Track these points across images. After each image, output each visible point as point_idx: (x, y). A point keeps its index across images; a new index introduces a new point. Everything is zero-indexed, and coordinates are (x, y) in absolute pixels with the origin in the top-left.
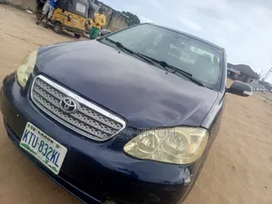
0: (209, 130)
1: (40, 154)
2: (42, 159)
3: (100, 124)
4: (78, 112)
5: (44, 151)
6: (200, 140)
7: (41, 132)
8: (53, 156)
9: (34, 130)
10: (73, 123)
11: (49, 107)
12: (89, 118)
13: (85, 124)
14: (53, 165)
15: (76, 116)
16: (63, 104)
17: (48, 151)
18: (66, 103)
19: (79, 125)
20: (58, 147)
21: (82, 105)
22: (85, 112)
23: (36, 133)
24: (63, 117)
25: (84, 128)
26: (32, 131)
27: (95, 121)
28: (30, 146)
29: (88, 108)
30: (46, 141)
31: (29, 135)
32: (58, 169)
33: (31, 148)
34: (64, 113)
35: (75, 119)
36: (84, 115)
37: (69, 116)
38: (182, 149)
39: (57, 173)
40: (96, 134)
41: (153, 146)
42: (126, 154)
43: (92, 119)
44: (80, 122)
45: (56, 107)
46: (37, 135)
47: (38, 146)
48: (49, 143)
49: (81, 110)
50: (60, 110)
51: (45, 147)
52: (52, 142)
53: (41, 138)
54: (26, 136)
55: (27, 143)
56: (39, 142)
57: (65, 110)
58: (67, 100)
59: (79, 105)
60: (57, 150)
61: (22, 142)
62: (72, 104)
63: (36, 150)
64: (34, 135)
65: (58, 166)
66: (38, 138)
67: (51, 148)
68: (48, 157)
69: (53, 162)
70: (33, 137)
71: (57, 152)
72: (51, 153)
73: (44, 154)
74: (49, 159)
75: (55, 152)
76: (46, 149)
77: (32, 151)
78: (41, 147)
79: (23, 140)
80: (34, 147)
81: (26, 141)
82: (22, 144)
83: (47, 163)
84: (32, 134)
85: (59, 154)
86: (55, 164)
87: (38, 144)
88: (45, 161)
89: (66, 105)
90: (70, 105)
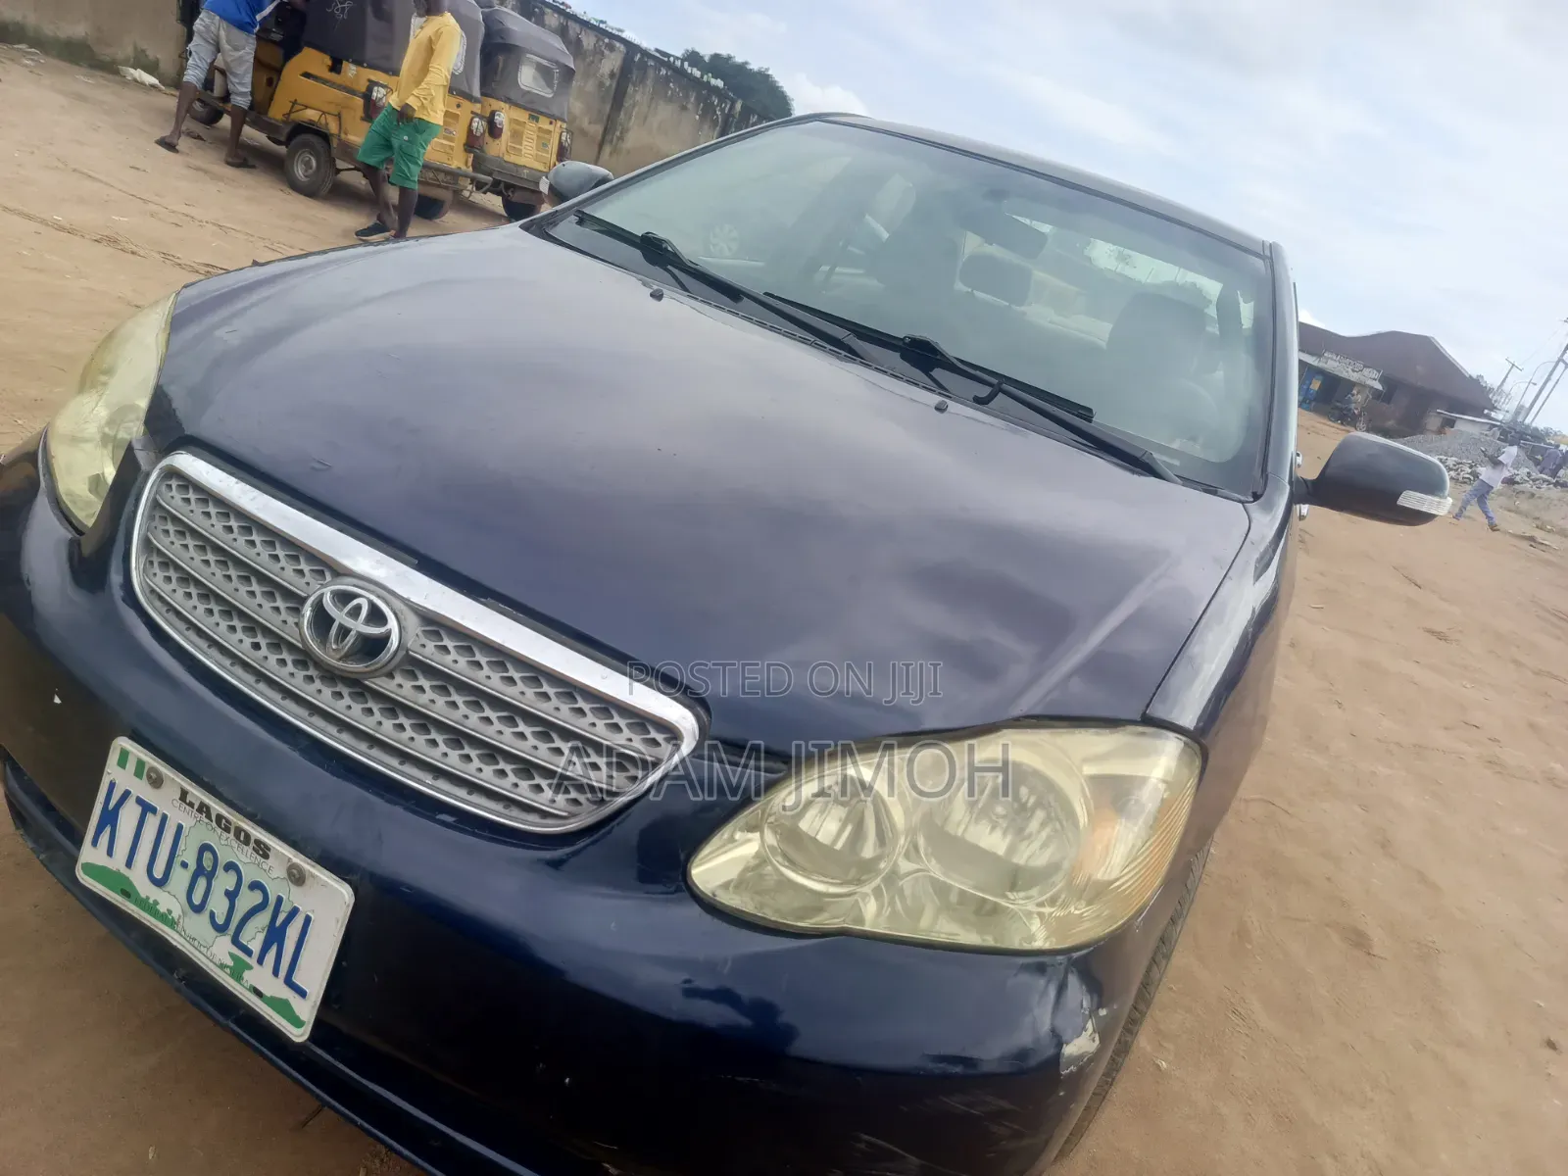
0: (1199, 739)
1: (199, 925)
2: (212, 953)
3: (547, 730)
4: (413, 666)
5: (218, 905)
6: (1150, 796)
7: (197, 794)
8: (275, 935)
9: (157, 782)
10: (386, 729)
11: (240, 642)
12: (479, 698)
13: (458, 738)
14: (276, 988)
15: (400, 688)
16: (322, 620)
17: (247, 900)
18: (340, 616)
19: (418, 745)
20: (297, 878)
21: (435, 625)
22: (455, 663)
23: (164, 800)
24: (322, 695)
25: (453, 761)
26: (141, 789)
27: (513, 713)
28: (138, 877)
29: (470, 642)
30: (228, 850)
31: (129, 816)
32: (307, 1010)
33: (144, 888)
34: (330, 676)
35: (393, 707)
36: (446, 682)
37: (360, 689)
38: (1041, 860)
39: (299, 1035)
40: (524, 791)
41: (869, 851)
42: (711, 907)
43: (497, 703)
44: (425, 723)
45: (278, 643)
46: (178, 815)
47: (180, 878)
48: (244, 857)
49: (428, 651)
50: (305, 658)
51: (224, 881)
52: (263, 850)
53: (198, 833)
54: (110, 818)
55: (117, 863)
56: (188, 854)
57: (330, 654)
58: (344, 598)
59: (413, 622)
60: (294, 897)
61: (90, 854)
62: (376, 616)
63: (170, 901)
64: (154, 810)
65: (302, 993)
66: (180, 828)
67: (256, 886)
68: (243, 940)
69: (276, 973)
70: (152, 823)
71: (294, 912)
72: (263, 919)
73: (220, 920)
74: (249, 953)
75: (285, 908)
76: (232, 896)
77: (151, 908)
78: (202, 883)
79: (95, 843)
80: (161, 883)
81: (110, 852)
82: (90, 869)
83: (238, 978)
84: (147, 808)
85: (308, 920)
86: (289, 982)
87: (184, 865)
88: (230, 963)
89: (341, 626)
90: (359, 626)
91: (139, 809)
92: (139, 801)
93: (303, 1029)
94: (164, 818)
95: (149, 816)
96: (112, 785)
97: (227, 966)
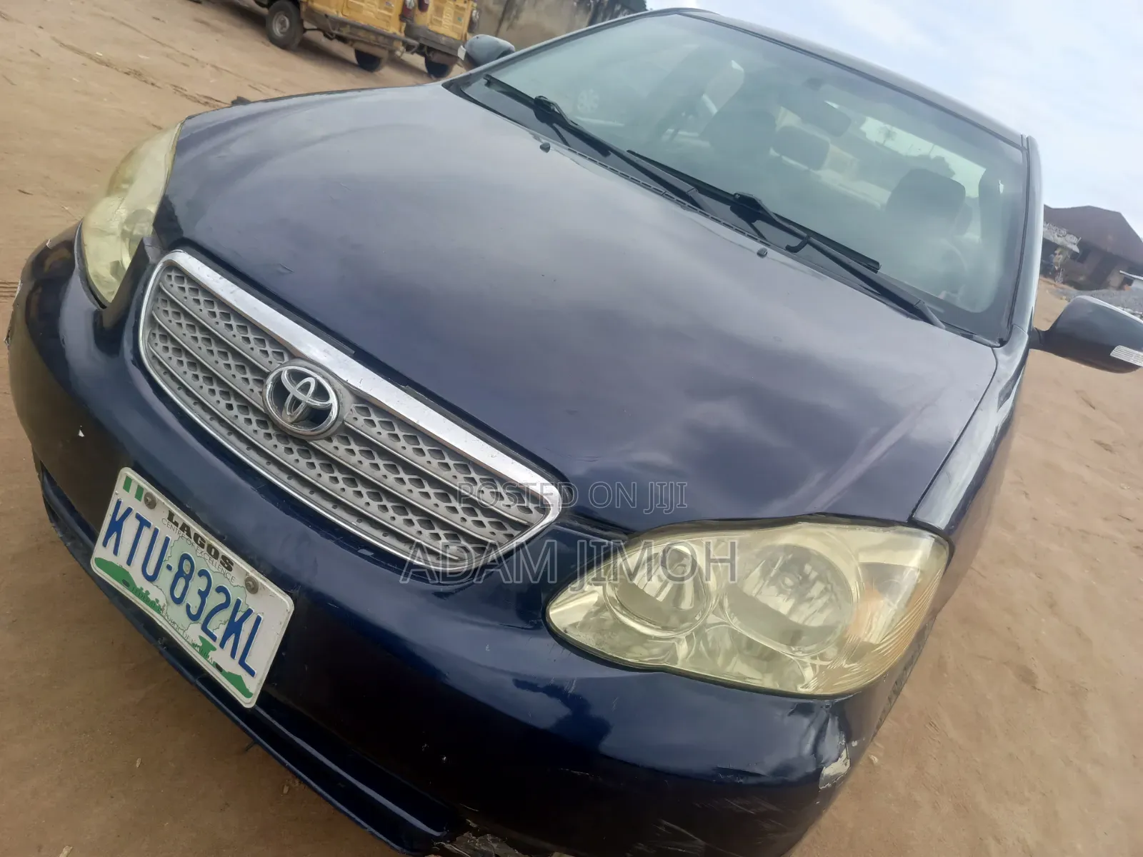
0: (947, 538)
1: (178, 613)
2: (188, 636)
3: (447, 492)
4: (347, 434)
5: (193, 600)
6: (907, 582)
7: (181, 517)
8: (233, 628)
9: (151, 504)
10: (324, 481)
11: (218, 403)
12: (396, 462)
13: (378, 492)
14: (232, 666)
15: (336, 449)
16: (280, 392)
17: (215, 599)
18: (294, 390)
19: (348, 496)
20: (252, 587)
21: (366, 403)
22: (378, 433)
23: (157, 518)
24: (277, 449)
25: (373, 509)
26: (140, 508)
27: (421, 477)
28: (135, 572)
29: (391, 418)
30: (202, 560)
31: (130, 527)
32: (255, 685)
33: (140, 581)
34: (284, 435)
35: (331, 464)
36: (371, 448)
37: (307, 448)
38: (817, 622)
39: (248, 703)
40: (425, 538)
41: (687, 604)
42: (562, 640)
43: (409, 468)
44: (354, 478)
45: (246, 406)
46: (166, 531)
47: (166, 577)
48: (214, 567)
49: (359, 423)
50: (265, 420)
51: (198, 584)
52: (228, 564)
53: (180, 545)
54: (116, 527)
55: (121, 560)
56: (172, 559)
57: (285, 419)
58: (297, 376)
59: (348, 399)
60: (250, 601)
61: (101, 551)
62: (321, 392)
63: (158, 592)
64: (149, 525)
65: (252, 673)
66: (167, 540)
67: (221, 589)
68: (210, 628)
69: (233, 655)
70: (147, 534)
71: (249, 612)
72: (225, 615)
73: (194, 611)
74: (214, 638)
75: (243, 609)
76: (203, 595)
77: (144, 597)
78: (181, 582)
79: (105, 544)
80: (151, 579)
81: (116, 552)
82: (101, 563)
83: (206, 656)
84: (143, 523)
85: (258, 620)
86: (242, 663)
87: (169, 568)
88: (200, 644)
89: (294, 398)
90: (308, 399)
91: (137, 523)
92: (138, 517)
93: (250, 699)
94: (156, 532)
95: (145, 529)
96: (119, 503)
97: (196, 646)
